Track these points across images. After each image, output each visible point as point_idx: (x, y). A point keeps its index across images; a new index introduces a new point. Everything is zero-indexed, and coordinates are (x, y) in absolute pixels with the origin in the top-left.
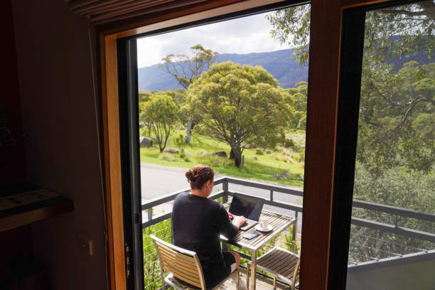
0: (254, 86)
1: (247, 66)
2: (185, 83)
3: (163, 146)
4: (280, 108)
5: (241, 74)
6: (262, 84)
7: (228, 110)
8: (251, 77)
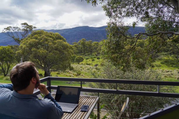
0: (55, 41)
1: (51, 32)
2: (18, 41)
3: (6, 73)
4: (68, 51)
5: (48, 36)
6: (59, 40)
7: (43, 53)
8: (53, 37)
